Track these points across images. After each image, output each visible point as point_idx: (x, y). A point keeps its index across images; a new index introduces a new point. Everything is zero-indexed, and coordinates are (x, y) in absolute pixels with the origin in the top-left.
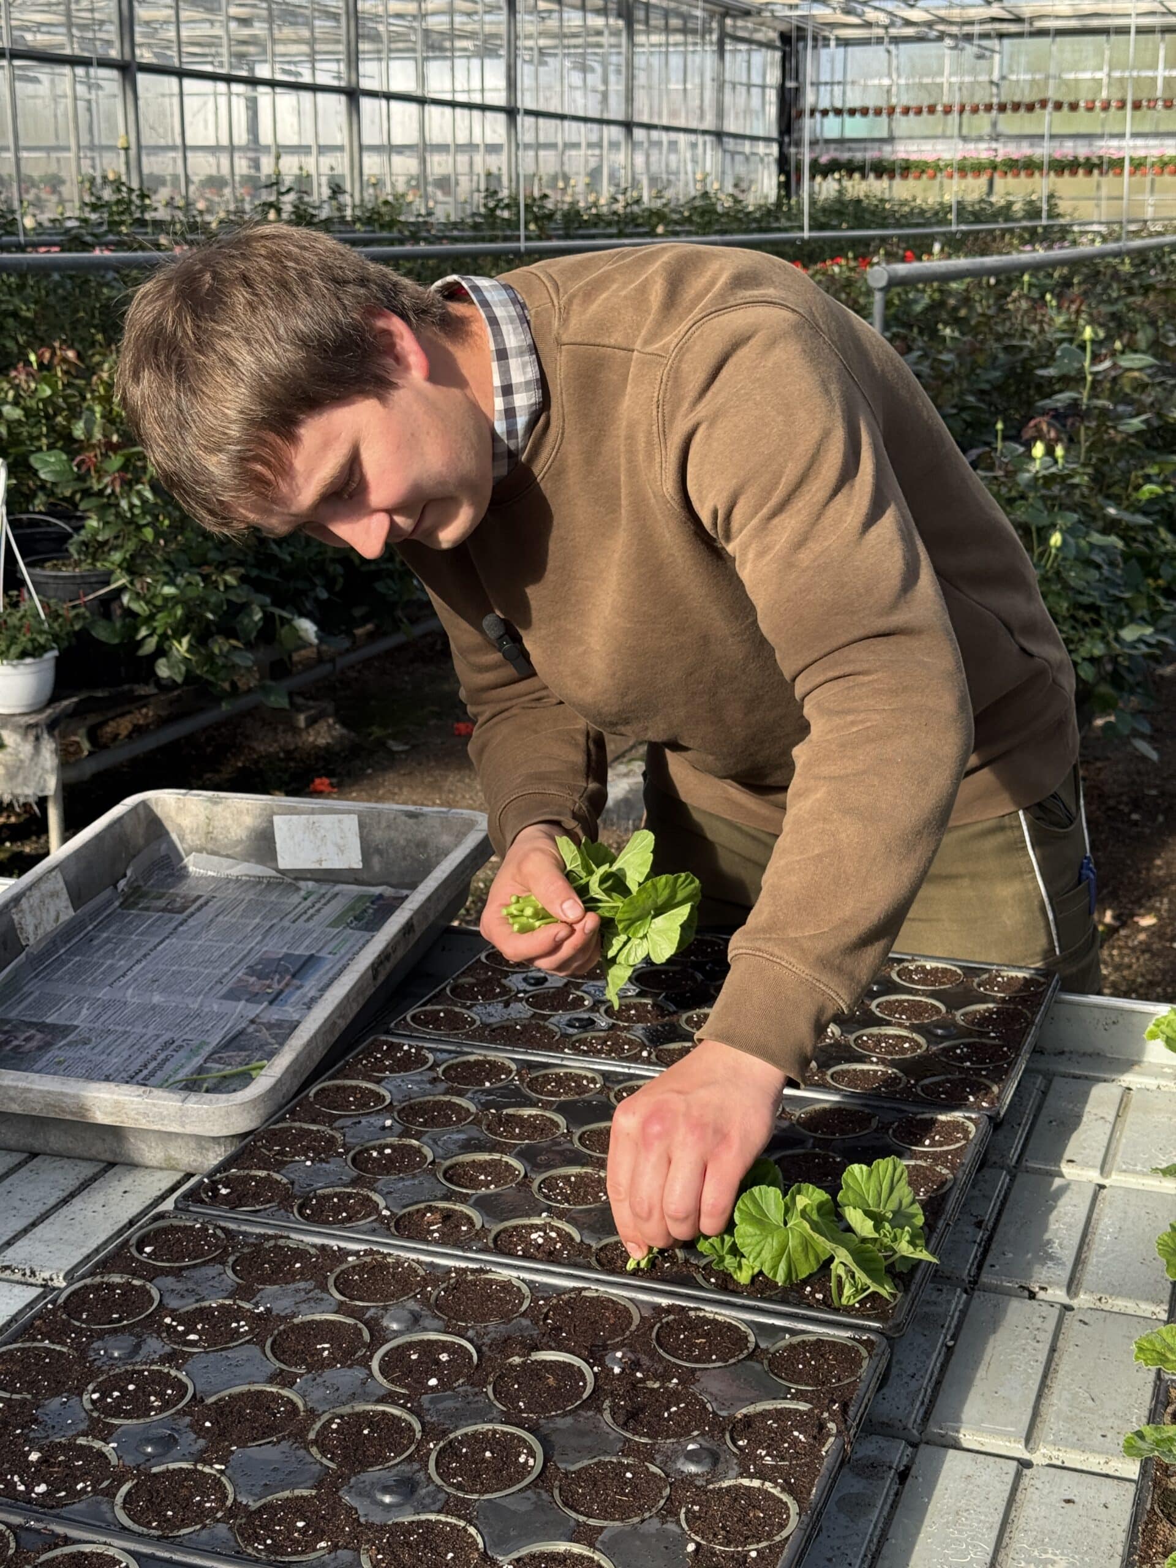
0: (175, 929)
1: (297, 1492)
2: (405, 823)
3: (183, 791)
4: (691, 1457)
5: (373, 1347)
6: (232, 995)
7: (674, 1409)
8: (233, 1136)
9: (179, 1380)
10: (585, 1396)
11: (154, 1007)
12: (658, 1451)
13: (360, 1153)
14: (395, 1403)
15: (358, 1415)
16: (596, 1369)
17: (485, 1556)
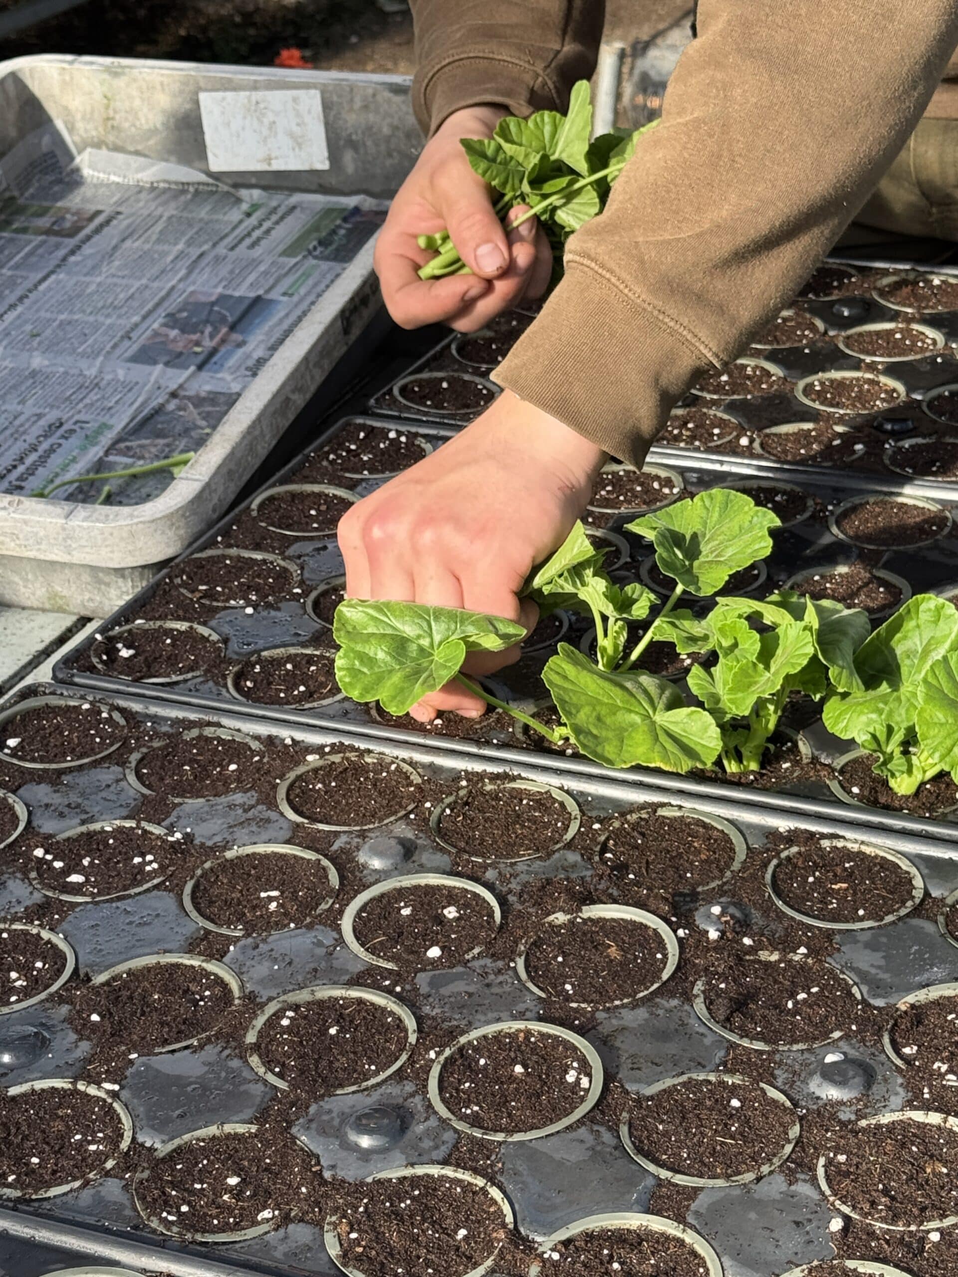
0: (64, 259)
1: (228, 1128)
2: (389, 101)
3: (69, 57)
4: (831, 1074)
5: (345, 893)
6: (145, 356)
7: (802, 996)
8: (144, 567)
9: (54, 947)
10: (665, 976)
11: (34, 374)
12: (780, 1064)
13: (325, 594)
14: (376, 986)
15: (320, 1003)
16: (681, 933)
17: (515, 1236)
